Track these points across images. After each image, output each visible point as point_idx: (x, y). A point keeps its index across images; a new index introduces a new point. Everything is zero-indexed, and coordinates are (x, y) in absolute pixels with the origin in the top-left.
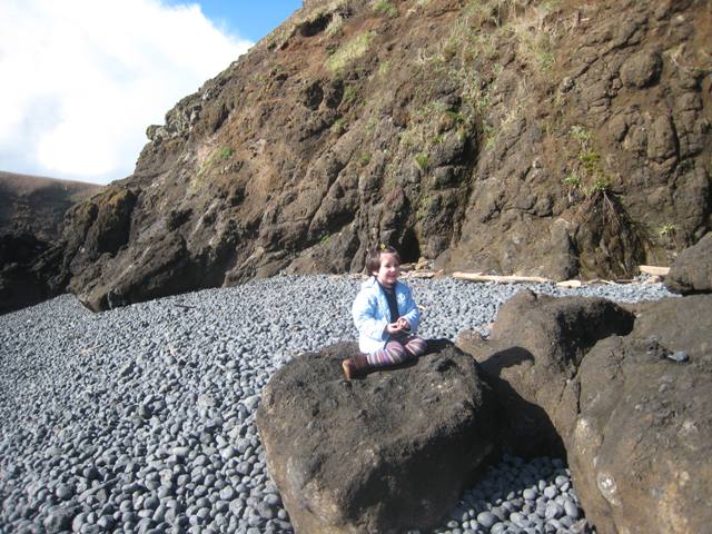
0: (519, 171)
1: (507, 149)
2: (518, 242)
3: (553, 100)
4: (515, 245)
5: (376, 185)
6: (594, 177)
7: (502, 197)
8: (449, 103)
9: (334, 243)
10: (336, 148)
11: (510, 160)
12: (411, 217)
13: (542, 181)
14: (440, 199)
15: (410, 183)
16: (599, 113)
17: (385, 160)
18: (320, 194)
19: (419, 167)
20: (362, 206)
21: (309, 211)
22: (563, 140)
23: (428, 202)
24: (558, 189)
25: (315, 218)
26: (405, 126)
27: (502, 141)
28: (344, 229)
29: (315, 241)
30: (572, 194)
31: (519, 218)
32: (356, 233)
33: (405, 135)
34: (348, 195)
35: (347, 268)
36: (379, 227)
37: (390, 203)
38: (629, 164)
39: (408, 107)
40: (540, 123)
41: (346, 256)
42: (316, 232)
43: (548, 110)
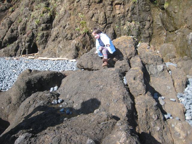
0: (63, 26)
1: (60, 19)
2: (61, 47)
3: (74, 5)
4: (60, 48)
5: (24, 29)
6: (84, 29)
7: (58, 33)
8: (46, 4)
9: (11, 47)
10: (11, 17)
11: (61, 22)
12: (35, 39)
13: (69, 29)
14: (43, 34)
15: (34, 28)
16: (86, 10)
17: (26, 21)
18: (5, 31)
19: (37, 24)
20: (20, 35)
21: (2, 37)
22: (76, 17)
23: (40, 34)
24: (74, 32)
25: (4, 39)
26: (32, 11)
27: (59, 16)
28: (14, 43)
29: (5, 46)
30: (78, 33)
31: (62, 40)
32: (18, 44)
33: (32, 13)
34: (15, 32)
35: (15, 55)
36: (25, 42)
37: (28, 35)
38: (94, 25)
39: (33, 4)
40: (70, 12)
41: (15, 51)
42: (5, 43)
43: (72, 8)
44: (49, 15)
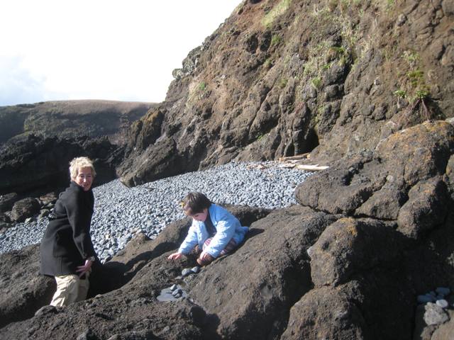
0: (365, 88)
1: (361, 72)
2: (358, 139)
3: (391, 33)
4: (356, 141)
5: (290, 100)
6: (417, 89)
7: (353, 107)
8: (334, 40)
9: (264, 140)
10: (266, 78)
11: (363, 79)
12: (312, 121)
13: (380, 94)
14: (330, 108)
15: (310, 98)
16: (424, 39)
17: (295, 83)
18: (255, 109)
19: (315, 87)
20: (283, 115)
21: (249, 121)
22: (396, 63)
23: (322, 110)
24: (390, 99)
25: (253, 125)
26: (307, 59)
27: (359, 66)
28: (272, 130)
29: (254, 139)
30: (400, 103)
31: (363, 122)
32: (279, 133)
33: (307, 65)
34: (273, 108)
35: (273, 157)
36: (292, 128)
37: (297, 113)
38: (445, 77)
39: (308, 46)
40: (381, 52)
41: (272, 148)
42: (254, 134)
43: (387, 41)
44: (340, 63)
